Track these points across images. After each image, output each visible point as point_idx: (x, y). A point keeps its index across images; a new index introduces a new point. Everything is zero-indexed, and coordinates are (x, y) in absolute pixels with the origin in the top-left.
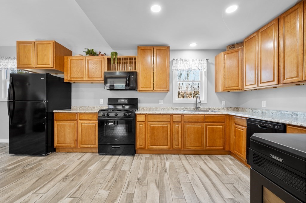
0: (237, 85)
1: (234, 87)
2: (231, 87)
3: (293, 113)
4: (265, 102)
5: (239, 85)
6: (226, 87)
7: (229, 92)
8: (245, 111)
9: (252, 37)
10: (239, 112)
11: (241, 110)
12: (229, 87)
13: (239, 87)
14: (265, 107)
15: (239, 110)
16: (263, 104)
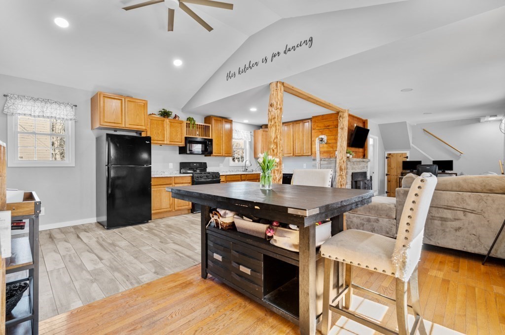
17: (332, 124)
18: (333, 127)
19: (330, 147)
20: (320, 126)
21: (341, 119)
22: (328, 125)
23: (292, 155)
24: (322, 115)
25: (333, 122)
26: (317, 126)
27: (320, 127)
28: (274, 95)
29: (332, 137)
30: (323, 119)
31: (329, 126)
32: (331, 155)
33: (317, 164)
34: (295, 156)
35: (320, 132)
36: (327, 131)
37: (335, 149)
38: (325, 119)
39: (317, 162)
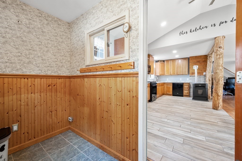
3: (176, 81)
6: (161, 74)
17: (202, 60)
18: (202, 61)
19: (200, 70)
20: (194, 61)
21: (210, 58)
22: (199, 60)
23: (176, 74)
24: (196, 56)
25: (202, 59)
26: (192, 61)
28: (222, 42)
29: (201, 66)
30: (196, 58)
31: (199, 61)
32: (201, 74)
33: (196, 78)
34: (178, 75)
35: (194, 64)
36: (198, 63)
37: (203, 71)
38: (197, 58)
39: (196, 77)
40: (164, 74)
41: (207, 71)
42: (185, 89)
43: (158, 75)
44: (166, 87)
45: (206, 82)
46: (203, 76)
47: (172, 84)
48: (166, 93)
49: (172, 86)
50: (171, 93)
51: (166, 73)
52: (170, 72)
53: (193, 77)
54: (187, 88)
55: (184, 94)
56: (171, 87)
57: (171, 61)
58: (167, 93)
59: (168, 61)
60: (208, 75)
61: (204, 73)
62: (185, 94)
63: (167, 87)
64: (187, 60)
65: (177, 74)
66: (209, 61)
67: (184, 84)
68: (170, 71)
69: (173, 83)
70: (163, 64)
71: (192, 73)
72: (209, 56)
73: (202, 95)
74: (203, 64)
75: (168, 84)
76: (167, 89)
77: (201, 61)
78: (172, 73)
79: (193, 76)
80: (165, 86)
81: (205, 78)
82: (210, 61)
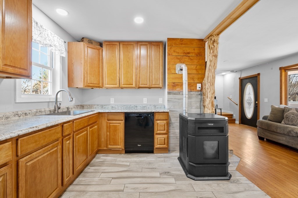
0: (98, 83)
1: (96, 84)
2: (93, 84)
3: (134, 106)
4: (113, 99)
5: (100, 82)
6: (88, 83)
7: (93, 88)
8: (93, 108)
9: (113, 43)
10: (85, 110)
11: (87, 107)
12: (91, 84)
13: (100, 85)
14: (113, 103)
15: (85, 107)
16: (111, 100)
17: (193, 51)
18: (194, 55)
20: (177, 51)
21: (215, 44)
22: (188, 51)
23: (134, 85)
24: (181, 39)
26: (174, 52)
27: (178, 53)
29: (192, 66)
30: (182, 44)
31: (189, 53)
32: (192, 88)
33: (184, 99)
34: (139, 88)
35: (178, 59)
36: (187, 59)
37: (196, 81)
38: (184, 44)
39: (184, 95)
40: (101, 85)
41: (206, 79)
42: (158, 132)
43: (81, 85)
44: (107, 127)
45: (206, 109)
46: (197, 93)
47: (122, 117)
48: (105, 148)
49: (122, 123)
50: (121, 146)
51: (106, 80)
52: (118, 78)
53: (175, 94)
54: (162, 128)
55: (156, 146)
56: (121, 125)
57: (121, 46)
58: (110, 146)
59: (111, 44)
60: (209, 90)
61: (199, 86)
62: (158, 146)
63: (109, 127)
64: (161, 47)
65: (136, 85)
66: (213, 52)
67: (157, 117)
68: (118, 75)
69: (125, 113)
70: (97, 51)
71: (174, 83)
72: (213, 39)
73: (215, 158)
74: (196, 61)
75: (111, 117)
76: (108, 133)
77: (192, 53)
78: (123, 81)
79: (175, 91)
80: (104, 123)
81: (202, 97)
82: (214, 54)
